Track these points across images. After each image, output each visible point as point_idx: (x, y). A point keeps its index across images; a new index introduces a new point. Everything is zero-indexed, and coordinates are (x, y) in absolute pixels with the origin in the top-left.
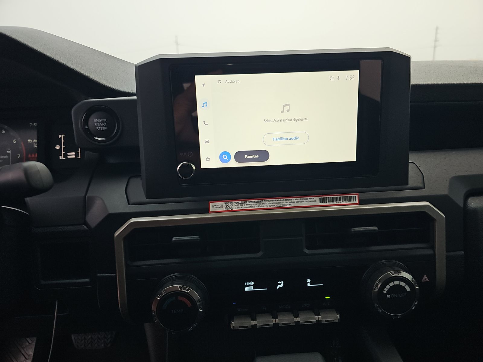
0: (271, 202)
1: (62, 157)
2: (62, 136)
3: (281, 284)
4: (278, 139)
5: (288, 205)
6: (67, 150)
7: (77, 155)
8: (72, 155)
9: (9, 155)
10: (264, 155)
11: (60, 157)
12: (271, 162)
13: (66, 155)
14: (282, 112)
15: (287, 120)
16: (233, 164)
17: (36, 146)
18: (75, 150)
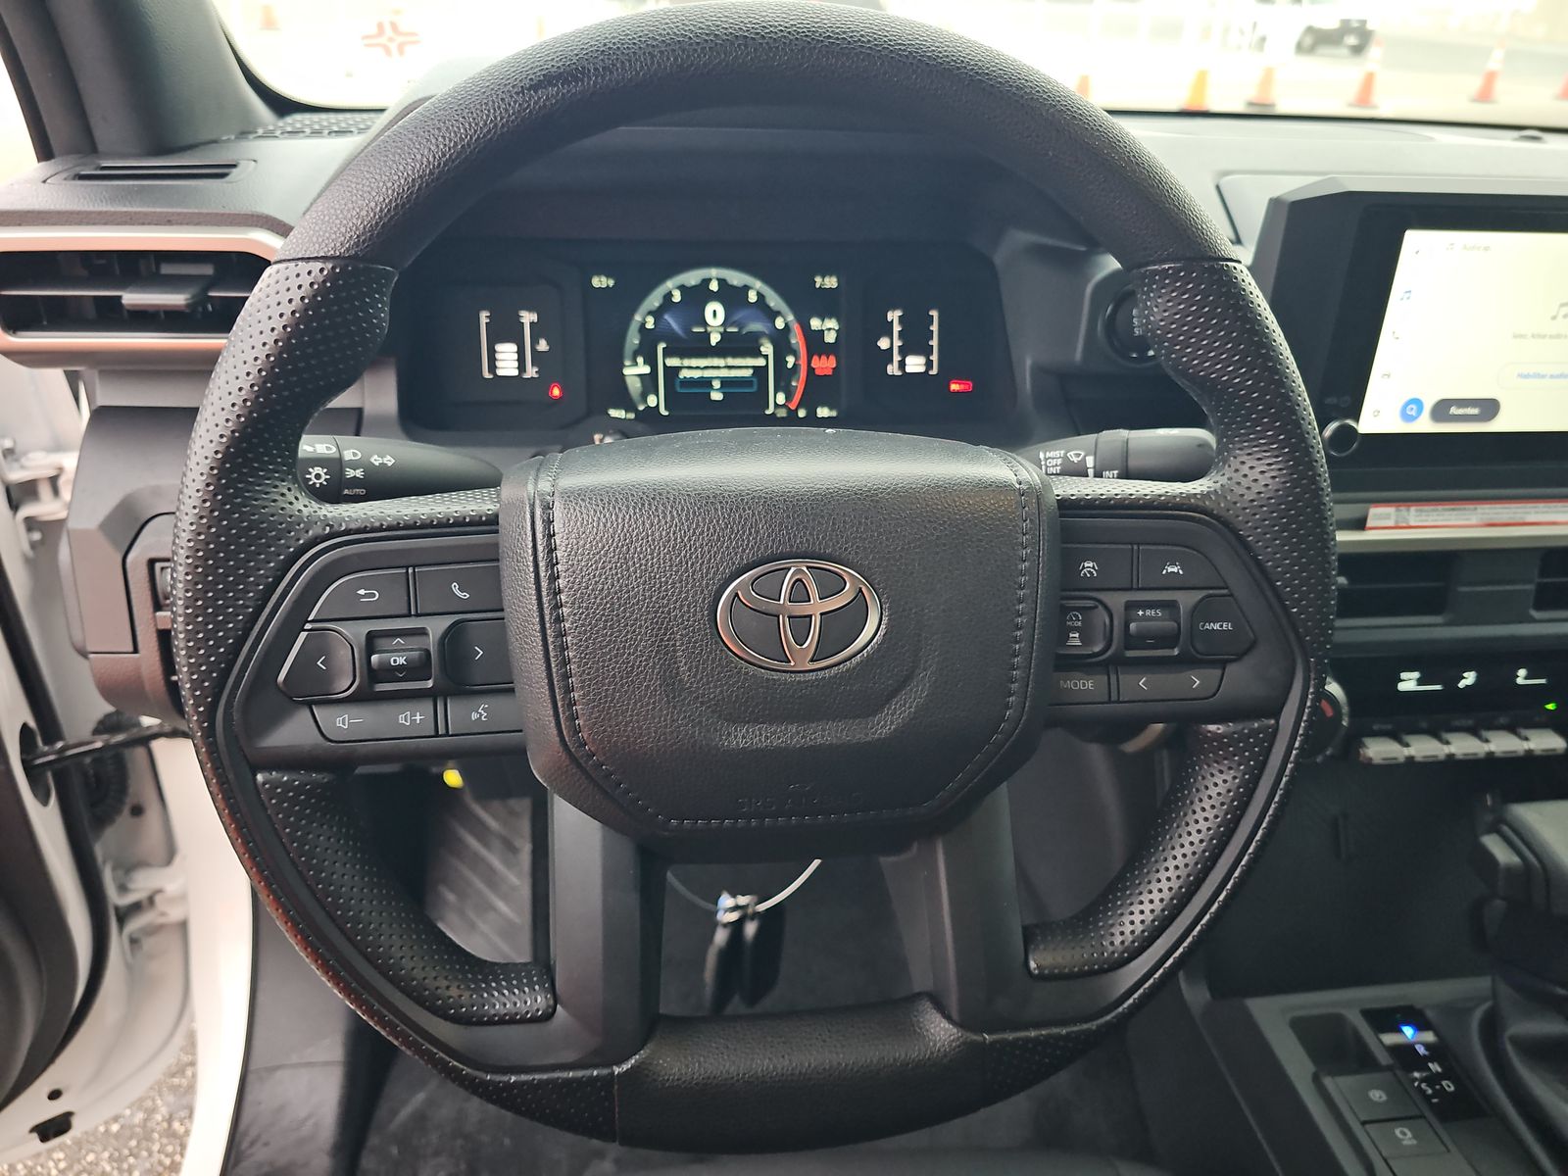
0: (1487, 511)
1: (893, 369)
2: (894, 316)
3: (1469, 678)
4: (1527, 376)
5: (1518, 518)
6: (905, 352)
7: (929, 364)
8: (915, 364)
9: (766, 357)
10: (1490, 407)
11: (889, 368)
12: (1499, 425)
13: (902, 365)
14: (1554, 318)
15: (1558, 336)
16: (1424, 425)
17: (830, 338)
18: (927, 352)
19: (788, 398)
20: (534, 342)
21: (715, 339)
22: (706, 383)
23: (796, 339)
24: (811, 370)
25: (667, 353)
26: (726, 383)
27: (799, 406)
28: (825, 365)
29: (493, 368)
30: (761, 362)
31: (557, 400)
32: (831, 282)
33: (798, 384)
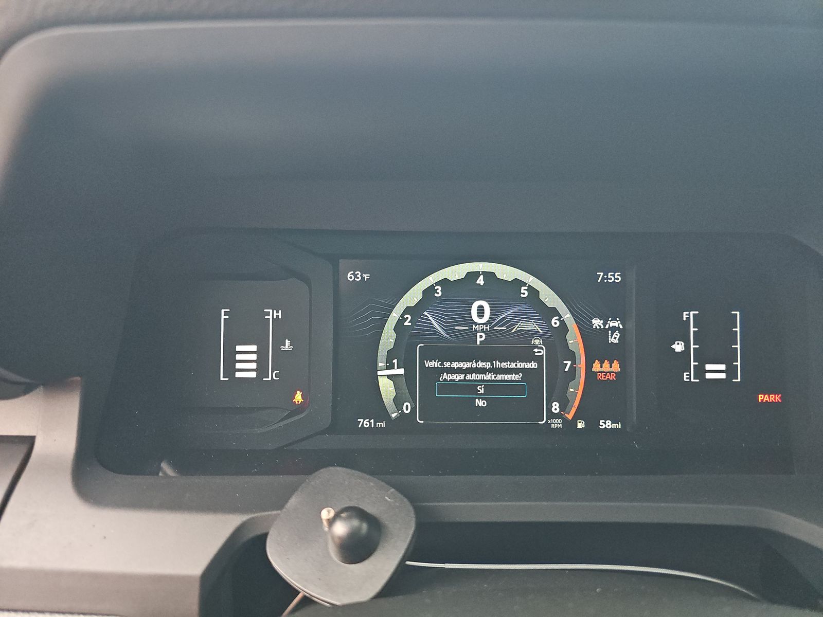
1: (689, 376)
2: (689, 316)
6: (703, 358)
7: (731, 371)
8: (715, 371)
9: (539, 360)
11: (685, 375)
13: (700, 371)
17: (614, 339)
18: (727, 358)
19: (563, 407)
20: (278, 342)
21: (480, 338)
22: (471, 387)
23: (574, 340)
24: (590, 375)
25: (426, 356)
26: (491, 387)
27: (576, 417)
28: (607, 369)
29: (231, 368)
30: (533, 365)
31: (300, 408)
32: (615, 277)
33: (576, 390)
